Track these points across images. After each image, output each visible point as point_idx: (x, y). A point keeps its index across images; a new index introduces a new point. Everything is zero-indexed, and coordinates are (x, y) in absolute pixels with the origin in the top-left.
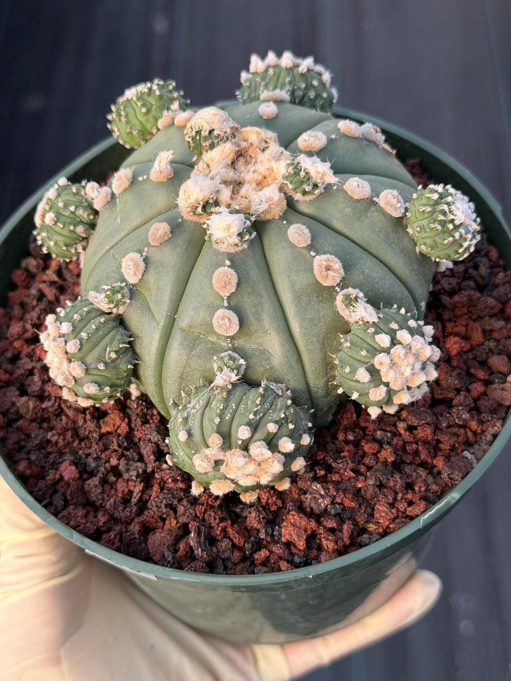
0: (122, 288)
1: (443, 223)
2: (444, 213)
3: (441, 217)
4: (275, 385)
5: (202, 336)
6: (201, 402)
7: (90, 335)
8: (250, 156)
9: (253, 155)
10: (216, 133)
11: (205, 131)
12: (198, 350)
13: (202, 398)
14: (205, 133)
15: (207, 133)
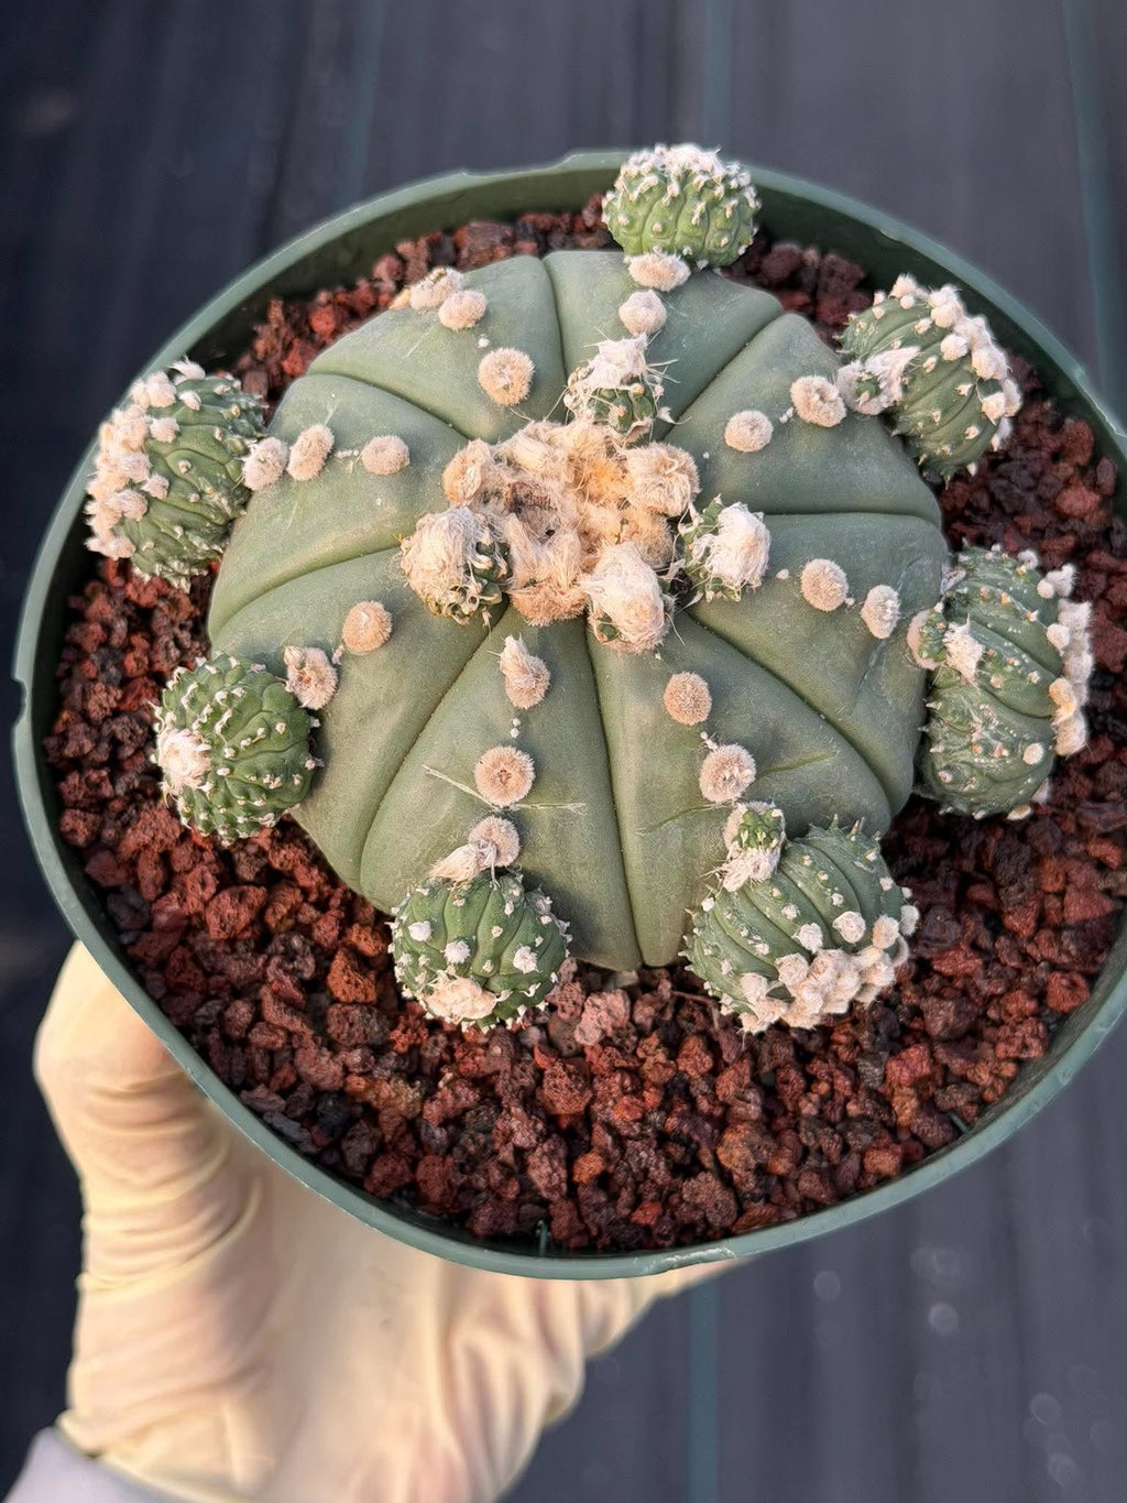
0: (750, 810)
1: (729, 193)
2: (710, 185)
3: (719, 191)
4: (944, 580)
5: (866, 677)
6: (982, 707)
7: (836, 889)
8: (527, 496)
9: (526, 490)
10: (486, 539)
11: (479, 561)
12: (888, 692)
13: (975, 705)
14: (483, 563)
15: (484, 558)
